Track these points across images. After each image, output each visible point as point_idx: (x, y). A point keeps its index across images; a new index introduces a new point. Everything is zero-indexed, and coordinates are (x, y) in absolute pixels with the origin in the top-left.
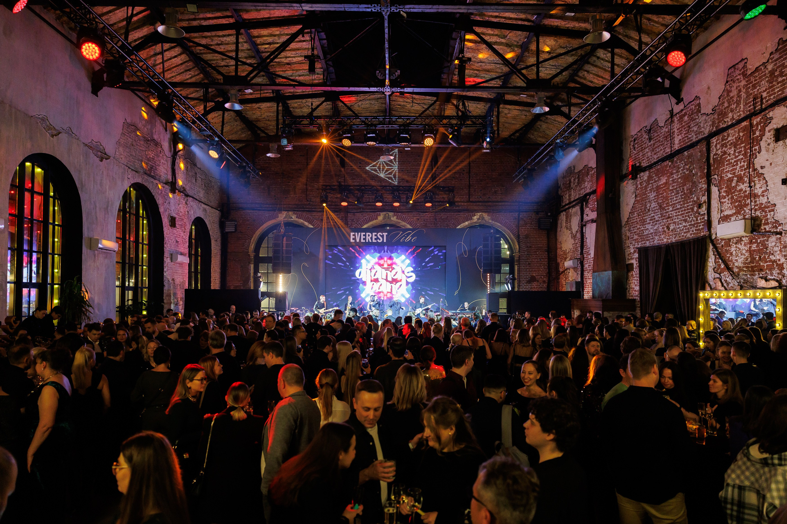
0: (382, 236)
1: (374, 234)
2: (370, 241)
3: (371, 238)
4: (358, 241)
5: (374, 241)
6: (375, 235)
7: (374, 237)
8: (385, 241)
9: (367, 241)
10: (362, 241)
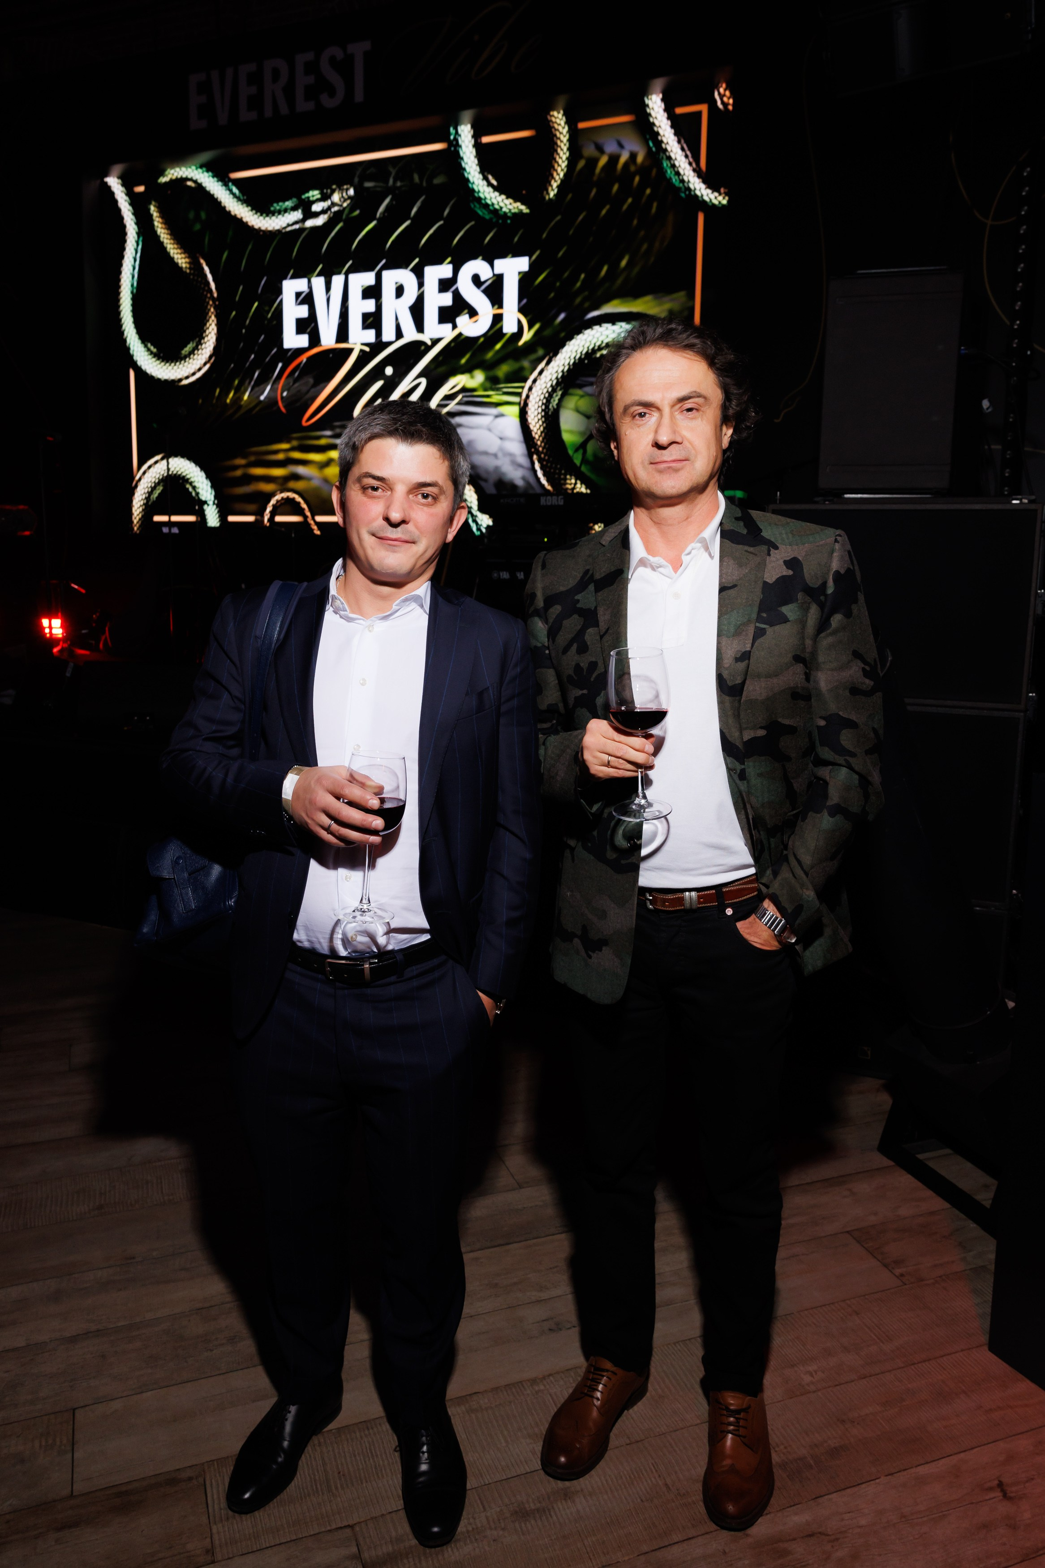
0: (344, 67)
1: (301, 59)
2: (284, 110)
3: (289, 91)
4: (223, 118)
5: (303, 106)
6: (312, 68)
7: (303, 80)
8: (359, 96)
9: (268, 113)
10: (247, 115)
